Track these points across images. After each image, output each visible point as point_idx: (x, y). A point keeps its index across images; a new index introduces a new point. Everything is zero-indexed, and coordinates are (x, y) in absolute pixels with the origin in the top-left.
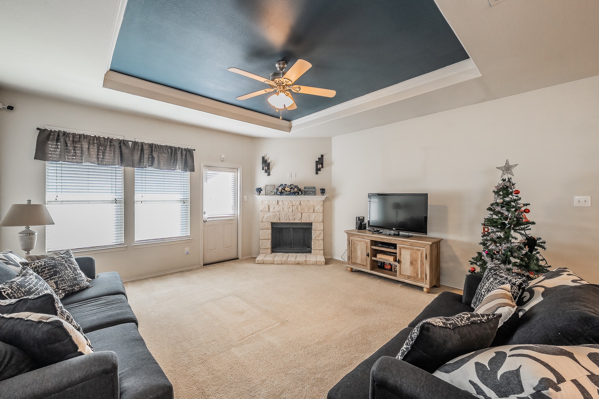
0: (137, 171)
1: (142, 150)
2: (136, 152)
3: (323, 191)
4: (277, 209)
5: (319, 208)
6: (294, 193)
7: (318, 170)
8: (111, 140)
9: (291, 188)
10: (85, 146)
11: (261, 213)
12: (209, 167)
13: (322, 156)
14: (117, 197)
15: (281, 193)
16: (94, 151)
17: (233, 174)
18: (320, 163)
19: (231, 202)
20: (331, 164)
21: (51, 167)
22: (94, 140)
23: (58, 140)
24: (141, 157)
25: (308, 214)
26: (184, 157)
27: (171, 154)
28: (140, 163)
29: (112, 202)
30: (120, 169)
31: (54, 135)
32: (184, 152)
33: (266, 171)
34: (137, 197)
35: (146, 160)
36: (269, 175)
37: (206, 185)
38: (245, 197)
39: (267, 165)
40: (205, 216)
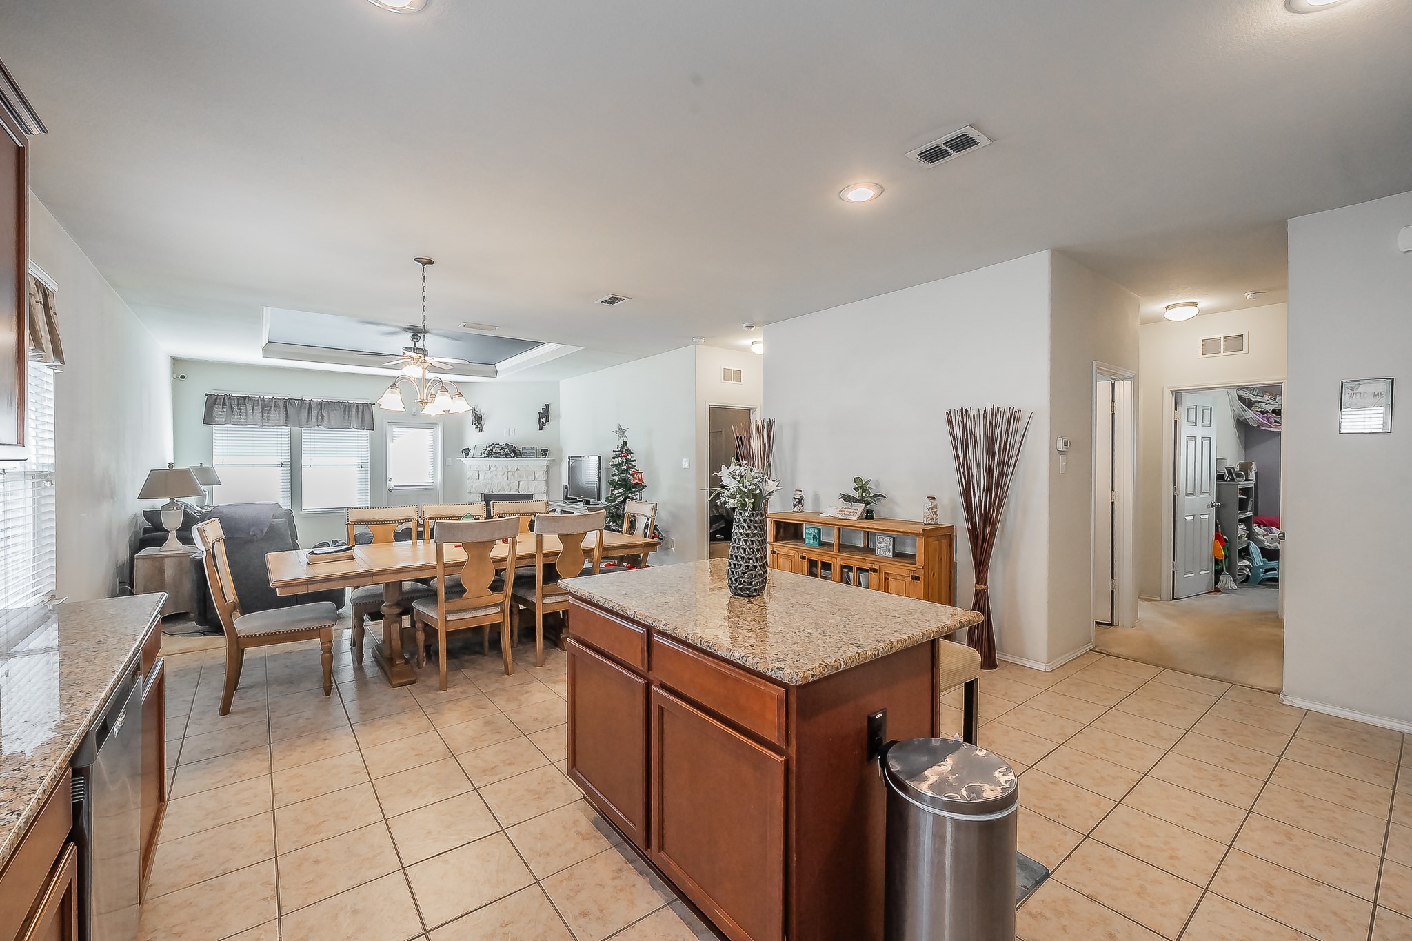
0: (305, 430)
1: (310, 409)
2: (303, 410)
3: (545, 452)
4: (488, 476)
5: (541, 475)
6: (506, 456)
7: (542, 425)
8: (276, 401)
9: (502, 448)
10: (250, 407)
11: (468, 482)
12: (397, 424)
13: (547, 406)
14: (283, 460)
15: (489, 456)
16: (258, 410)
17: (431, 431)
18: (545, 416)
19: (429, 468)
20: (559, 416)
21: (217, 429)
22: (258, 400)
23: (224, 403)
24: (308, 415)
25: (527, 482)
26: (360, 413)
27: (345, 411)
28: (308, 424)
29: (277, 466)
30: (286, 431)
31: (220, 399)
32: (360, 408)
33: (477, 427)
34: (305, 460)
35: (314, 419)
36: (481, 431)
37: (391, 446)
38: (449, 461)
39: (478, 420)
40: (391, 484)
